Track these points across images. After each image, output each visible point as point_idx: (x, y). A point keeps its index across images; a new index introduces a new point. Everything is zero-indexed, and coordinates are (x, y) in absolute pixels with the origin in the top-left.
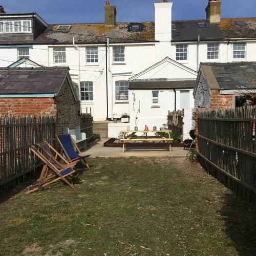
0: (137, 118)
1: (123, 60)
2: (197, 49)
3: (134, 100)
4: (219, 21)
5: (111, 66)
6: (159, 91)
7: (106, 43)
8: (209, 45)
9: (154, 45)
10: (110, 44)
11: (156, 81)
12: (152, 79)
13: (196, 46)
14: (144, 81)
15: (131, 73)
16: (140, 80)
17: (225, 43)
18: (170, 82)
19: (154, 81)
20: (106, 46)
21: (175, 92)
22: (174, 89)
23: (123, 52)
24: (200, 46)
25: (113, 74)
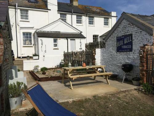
0: (44, 56)
1: (27, 19)
2: (72, 17)
3: (42, 44)
4: (78, 5)
5: (19, 22)
6: (58, 39)
7: (15, 6)
8: (77, 16)
9: (48, 12)
10: (18, 7)
11: (54, 33)
12: (51, 32)
13: (71, 15)
14: (46, 32)
15: (33, 28)
16: (44, 31)
17: (84, 16)
18: (63, 34)
19: (52, 32)
20: (15, 8)
21: (67, 40)
22: (67, 38)
23: (27, 13)
24: (73, 16)
25: (21, 28)
